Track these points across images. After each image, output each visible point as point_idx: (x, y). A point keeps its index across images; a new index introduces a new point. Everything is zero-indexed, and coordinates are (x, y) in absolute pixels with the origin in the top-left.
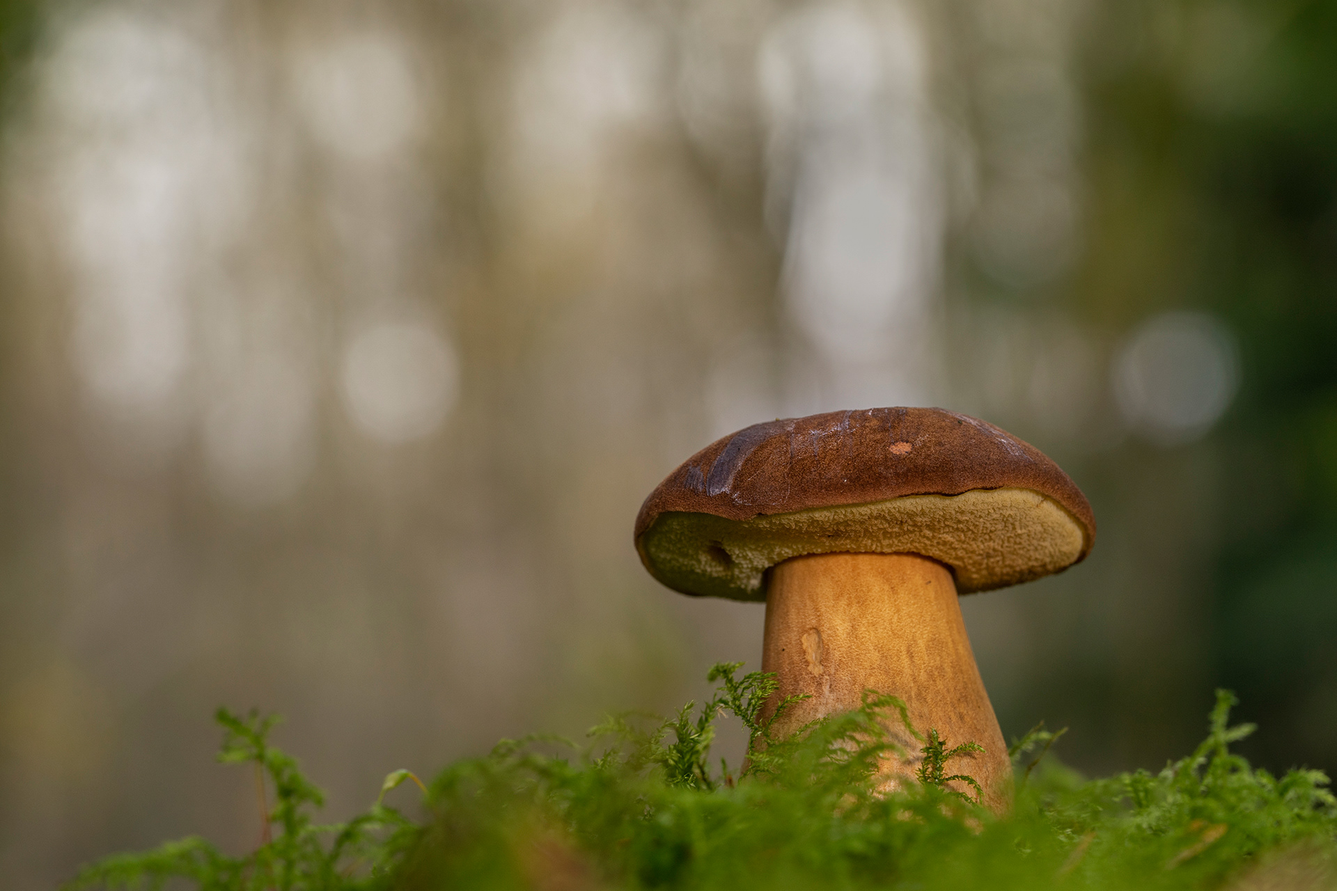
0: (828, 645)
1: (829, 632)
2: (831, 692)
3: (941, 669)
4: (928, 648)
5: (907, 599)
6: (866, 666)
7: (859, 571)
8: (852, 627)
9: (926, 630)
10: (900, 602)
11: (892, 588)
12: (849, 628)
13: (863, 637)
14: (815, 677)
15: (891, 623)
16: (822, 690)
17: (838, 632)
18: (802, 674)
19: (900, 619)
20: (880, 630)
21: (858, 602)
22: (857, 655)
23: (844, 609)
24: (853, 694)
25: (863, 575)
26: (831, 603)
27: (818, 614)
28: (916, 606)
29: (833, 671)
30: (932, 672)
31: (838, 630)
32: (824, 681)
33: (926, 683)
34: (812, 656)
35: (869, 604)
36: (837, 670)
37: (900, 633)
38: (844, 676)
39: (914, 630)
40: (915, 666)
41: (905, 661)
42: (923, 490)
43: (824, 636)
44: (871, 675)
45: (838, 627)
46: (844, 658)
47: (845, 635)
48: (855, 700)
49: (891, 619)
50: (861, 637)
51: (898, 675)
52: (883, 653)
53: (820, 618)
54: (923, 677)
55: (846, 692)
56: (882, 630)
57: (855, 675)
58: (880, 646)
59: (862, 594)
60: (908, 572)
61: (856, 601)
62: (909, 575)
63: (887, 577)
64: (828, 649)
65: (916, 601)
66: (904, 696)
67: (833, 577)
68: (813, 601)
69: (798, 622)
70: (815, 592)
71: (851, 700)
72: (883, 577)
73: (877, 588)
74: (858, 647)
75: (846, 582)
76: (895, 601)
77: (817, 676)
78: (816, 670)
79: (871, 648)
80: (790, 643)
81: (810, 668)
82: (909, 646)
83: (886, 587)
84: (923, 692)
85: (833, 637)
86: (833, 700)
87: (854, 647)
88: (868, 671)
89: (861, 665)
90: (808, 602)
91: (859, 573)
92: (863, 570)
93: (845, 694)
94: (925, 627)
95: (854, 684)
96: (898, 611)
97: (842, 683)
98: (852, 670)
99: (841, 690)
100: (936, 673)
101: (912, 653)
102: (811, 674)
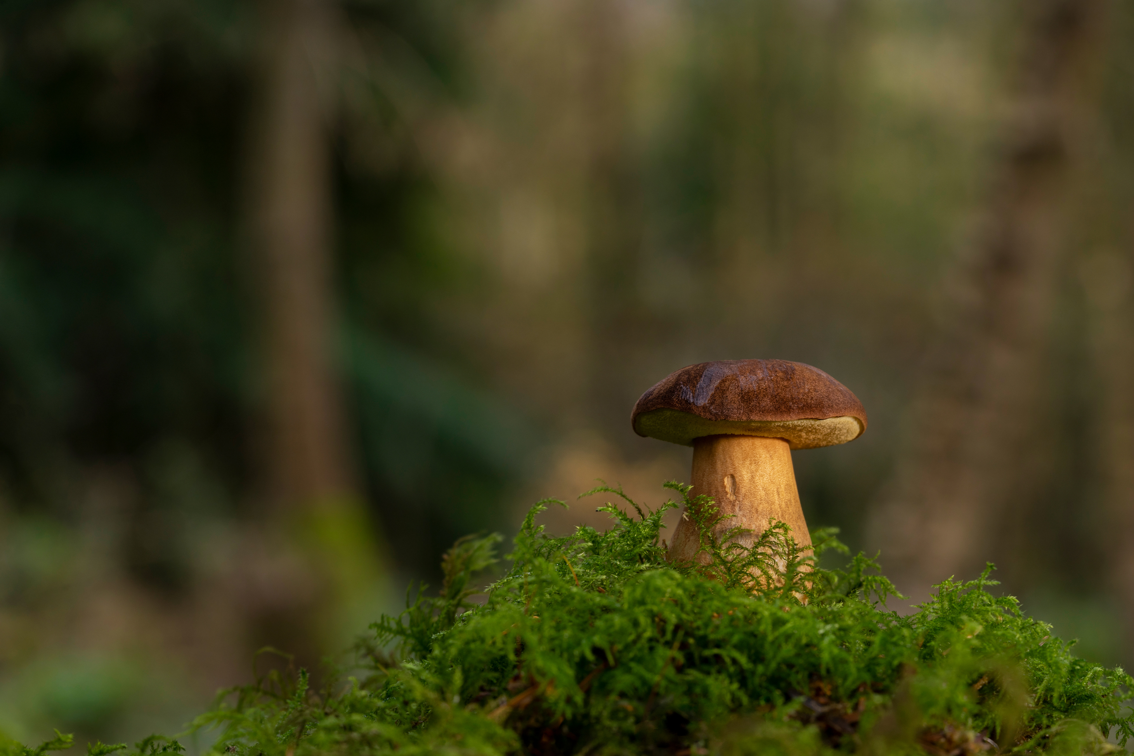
0: (739, 485)
1: (740, 478)
2: (740, 510)
3: (790, 501)
4: (785, 489)
5: (777, 462)
6: (758, 499)
7: (755, 446)
8: (752, 476)
9: (784, 479)
10: (774, 464)
11: (771, 456)
12: (750, 477)
13: (757, 482)
14: (731, 501)
15: (770, 476)
16: (735, 509)
17: (744, 478)
18: (723, 499)
19: (774, 473)
20: (765, 479)
21: (755, 463)
22: (754, 492)
23: (748, 466)
24: (751, 513)
25: (757, 448)
26: (741, 462)
27: (734, 467)
28: (781, 466)
29: (741, 499)
30: (787, 503)
31: (744, 477)
32: (736, 504)
33: (785, 509)
34: (729, 489)
35: (760, 465)
36: (743, 499)
37: (774, 481)
38: (747, 503)
39: (780, 480)
40: (780, 500)
41: (776, 497)
42: (810, 417)
43: (737, 480)
44: (760, 504)
45: (745, 476)
46: (747, 493)
47: (748, 481)
48: (752, 516)
49: (770, 473)
50: (756, 482)
51: (773, 504)
52: (766, 492)
53: (735, 469)
54: (783, 505)
55: (748, 512)
56: (766, 479)
57: (753, 503)
58: (765, 488)
59: (757, 459)
60: (777, 447)
61: (754, 462)
62: (777, 448)
63: (768, 450)
64: (739, 487)
65: (780, 463)
66: (776, 516)
67: (742, 448)
68: (731, 459)
69: (722, 470)
70: (732, 455)
71: (750, 516)
72: (767, 450)
73: (764, 456)
74: (754, 488)
75: (749, 451)
76: (772, 463)
77: (732, 501)
78: (732, 498)
79: (761, 489)
80: (717, 480)
81: (728, 496)
82: (778, 489)
83: (768, 455)
84: (784, 514)
85: (742, 481)
86: (741, 515)
87: (752, 488)
88: (759, 502)
89: (756, 497)
90: (728, 460)
91: (755, 447)
92: (757, 445)
93: (747, 513)
94: (784, 477)
95: (752, 508)
96: (773, 469)
97: (746, 506)
98: (751, 500)
99: (745, 510)
100: (789, 503)
101: (779, 492)
102: (729, 499)
